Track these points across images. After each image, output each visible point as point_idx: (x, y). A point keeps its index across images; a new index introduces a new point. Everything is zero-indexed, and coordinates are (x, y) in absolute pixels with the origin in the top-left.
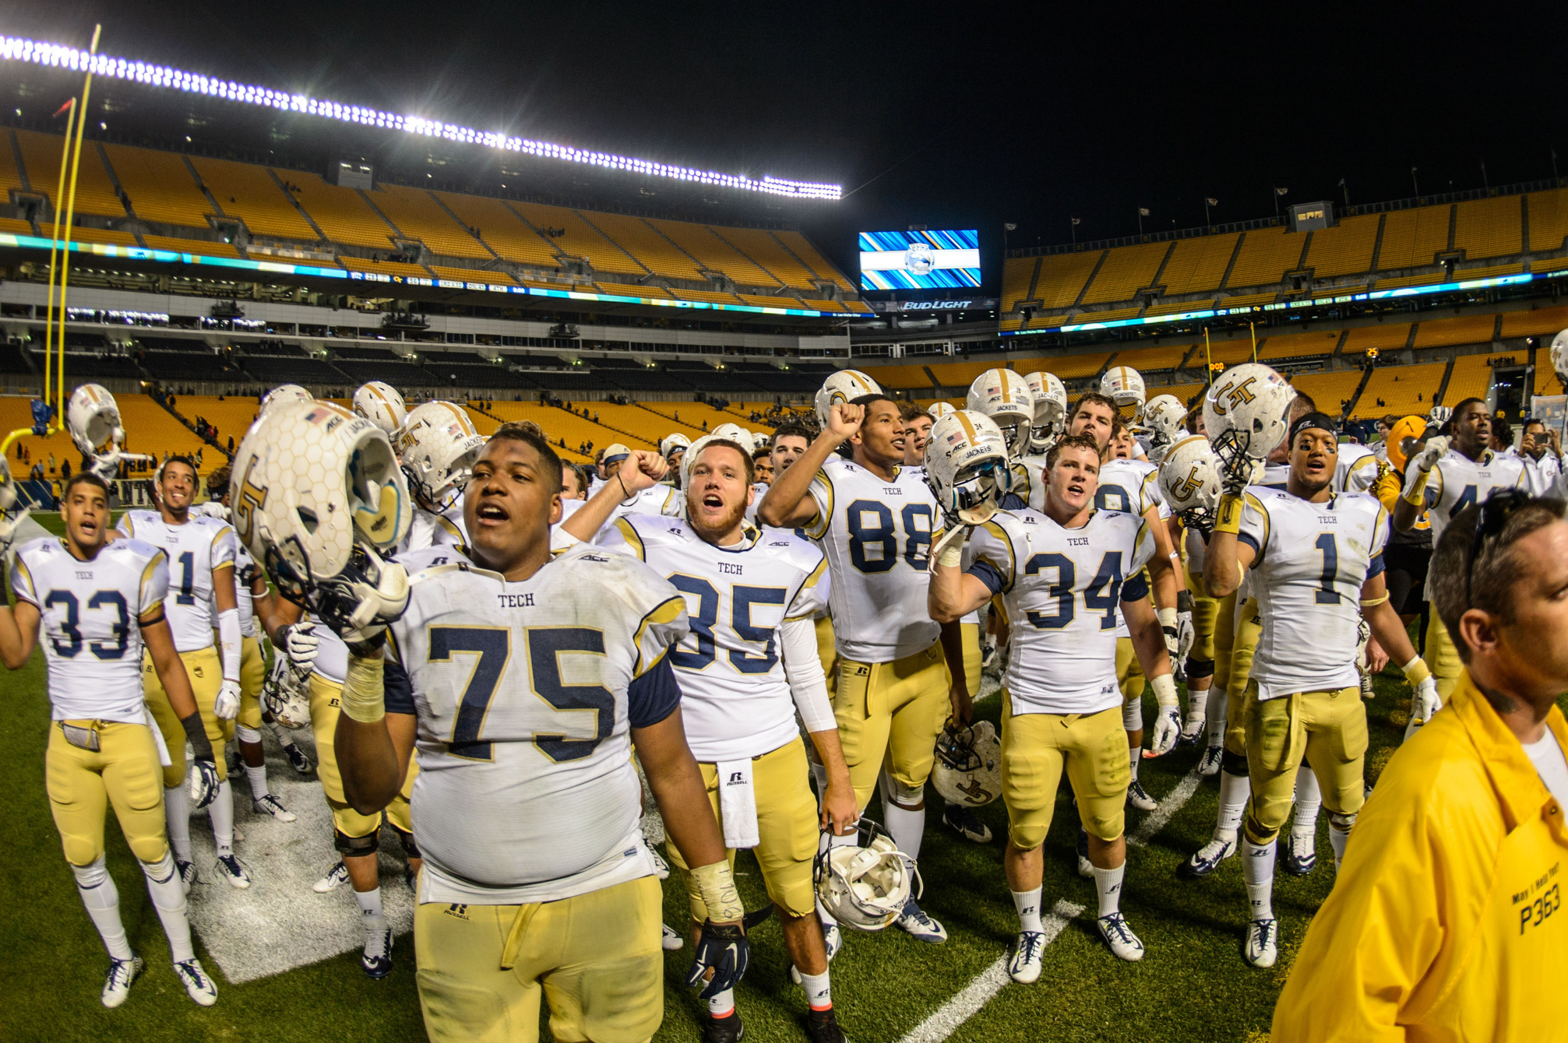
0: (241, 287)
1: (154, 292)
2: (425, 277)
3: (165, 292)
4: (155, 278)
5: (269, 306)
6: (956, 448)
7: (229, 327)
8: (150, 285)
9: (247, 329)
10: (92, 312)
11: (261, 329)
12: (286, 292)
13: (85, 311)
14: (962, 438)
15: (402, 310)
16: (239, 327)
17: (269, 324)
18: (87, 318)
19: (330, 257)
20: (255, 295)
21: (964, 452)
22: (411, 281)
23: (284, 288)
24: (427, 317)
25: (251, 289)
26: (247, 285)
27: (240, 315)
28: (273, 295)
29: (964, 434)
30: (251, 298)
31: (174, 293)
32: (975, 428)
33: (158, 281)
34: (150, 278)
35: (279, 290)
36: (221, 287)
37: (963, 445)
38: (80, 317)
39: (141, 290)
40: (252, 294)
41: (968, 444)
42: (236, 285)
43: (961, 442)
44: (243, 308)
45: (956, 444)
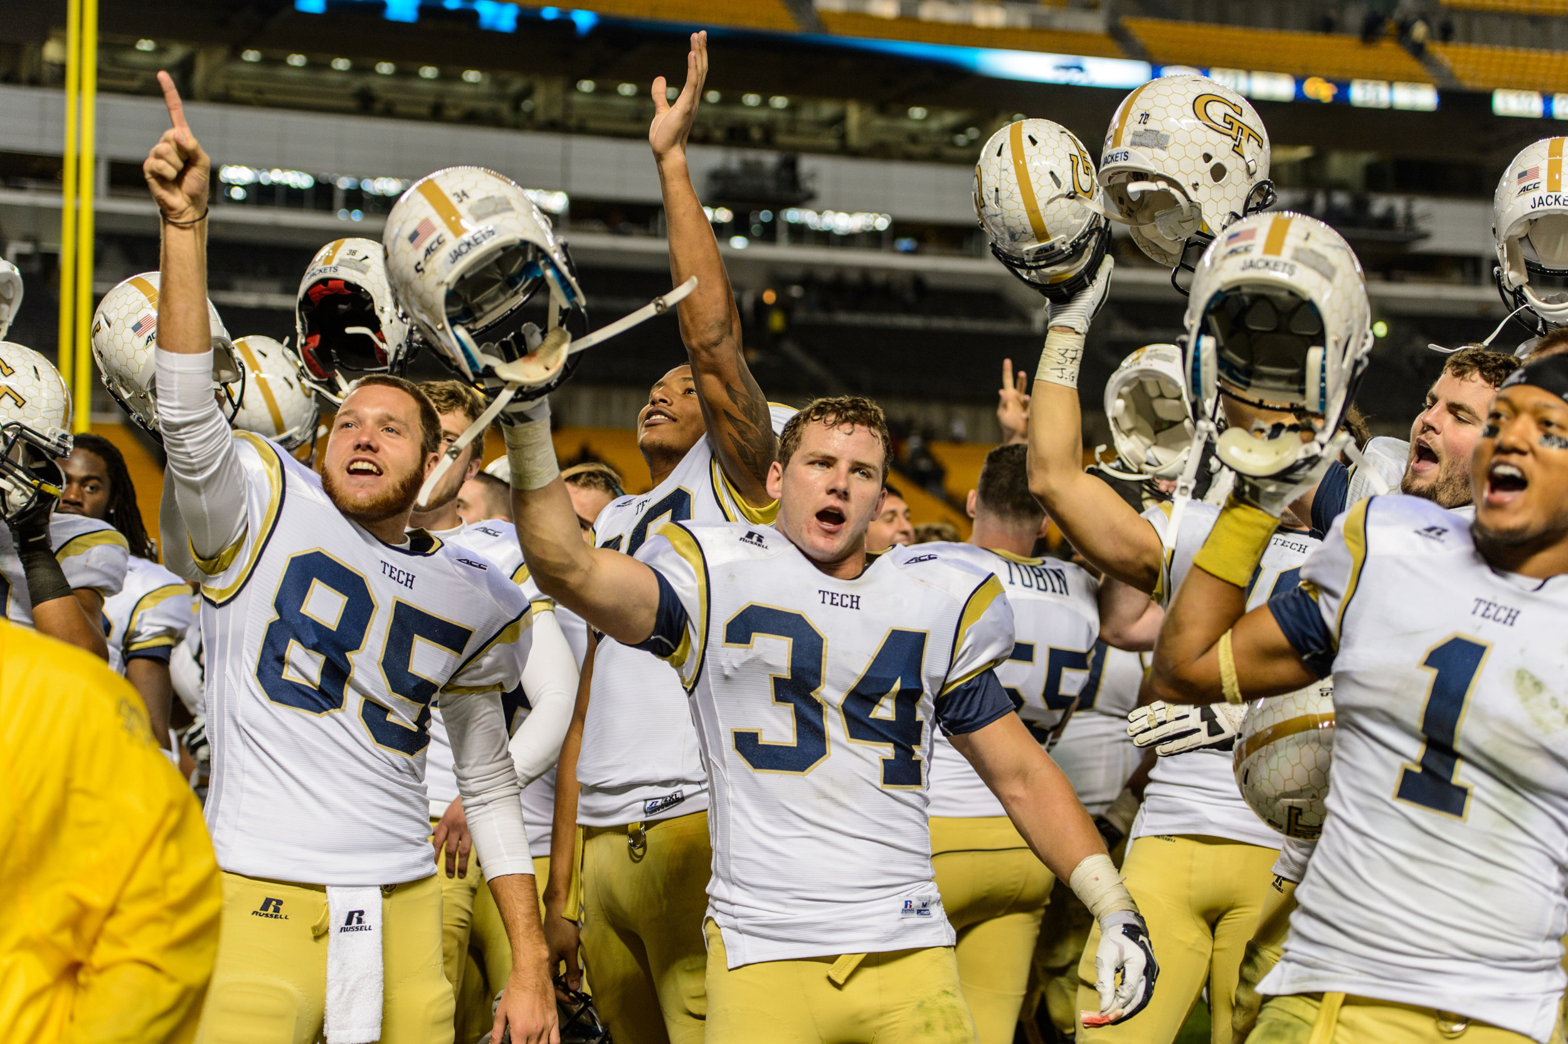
0: (807, 113)
1: (517, 127)
2: (1412, 80)
3: (554, 127)
4: (517, 84)
5: (899, 172)
6: (429, 251)
7: (769, 234)
8: (505, 108)
9: (826, 238)
10: (301, 180)
11: (872, 239)
12: (960, 129)
13: (277, 176)
14: (433, 229)
15: (1341, 186)
16: (800, 234)
17: (900, 228)
18: (292, 197)
19: (1094, 23)
20: (855, 138)
21: (443, 255)
22: (1362, 94)
23: (950, 118)
24: (1421, 206)
25: (839, 120)
26: (828, 109)
27: (804, 199)
28: (914, 138)
29: (437, 220)
30: (845, 150)
31: (582, 130)
32: (454, 200)
33: (528, 93)
34: (503, 84)
35: (934, 125)
36: (738, 113)
37: (440, 242)
38: (261, 195)
39: (472, 118)
40: (843, 136)
41: (448, 236)
42: (792, 108)
43: (433, 237)
44: (813, 176)
45: (426, 244)
